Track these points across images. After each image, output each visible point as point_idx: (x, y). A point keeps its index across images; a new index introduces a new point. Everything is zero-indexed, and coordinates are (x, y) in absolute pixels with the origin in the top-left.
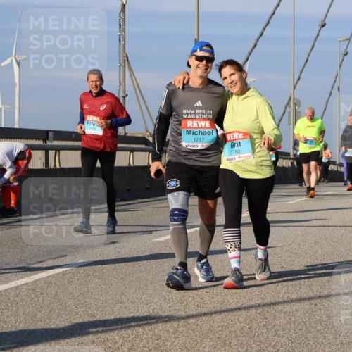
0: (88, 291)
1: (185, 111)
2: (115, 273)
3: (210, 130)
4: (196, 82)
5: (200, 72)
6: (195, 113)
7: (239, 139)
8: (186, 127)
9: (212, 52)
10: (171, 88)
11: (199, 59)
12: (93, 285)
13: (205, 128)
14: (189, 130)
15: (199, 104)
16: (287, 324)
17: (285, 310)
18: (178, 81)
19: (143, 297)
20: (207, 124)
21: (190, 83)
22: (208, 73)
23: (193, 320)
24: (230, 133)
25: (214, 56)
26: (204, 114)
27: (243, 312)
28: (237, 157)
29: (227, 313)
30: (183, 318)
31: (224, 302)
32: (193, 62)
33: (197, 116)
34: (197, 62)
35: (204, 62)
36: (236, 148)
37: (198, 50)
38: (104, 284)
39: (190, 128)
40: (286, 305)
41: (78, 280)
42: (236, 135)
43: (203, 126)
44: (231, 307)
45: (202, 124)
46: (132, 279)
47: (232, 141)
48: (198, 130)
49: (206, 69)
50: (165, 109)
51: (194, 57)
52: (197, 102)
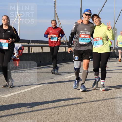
0: (43, 95)
1: (81, 32)
2: (52, 89)
3: (89, 38)
4: (85, 22)
5: (86, 19)
6: (84, 33)
7: (98, 40)
8: (81, 37)
9: (91, 12)
10: (77, 24)
11: (86, 15)
12: (44, 93)
13: (87, 38)
14: (82, 38)
15: (86, 29)
16: (112, 106)
17: (111, 101)
18: (79, 21)
19: (62, 97)
20: (88, 36)
21: (83, 22)
22: (89, 20)
23: (79, 105)
24: (95, 38)
25: (91, 14)
26: (87, 33)
27: (97, 102)
28: (98, 46)
29: (91, 102)
30: (76, 104)
31: (90, 98)
32: (84, 16)
33: (85, 34)
34: (85, 16)
35: (88, 16)
36: (98, 43)
37: (86, 12)
38: (49, 93)
39: (82, 37)
40: (111, 100)
41: (39, 91)
42: (97, 39)
43: (87, 37)
44: (92, 100)
45: (86, 36)
46: (58, 91)
47: (96, 41)
48: (84, 38)
49: (89, 18)
50: (74, 31)
51: (84, 14)
52: (85, 29)
